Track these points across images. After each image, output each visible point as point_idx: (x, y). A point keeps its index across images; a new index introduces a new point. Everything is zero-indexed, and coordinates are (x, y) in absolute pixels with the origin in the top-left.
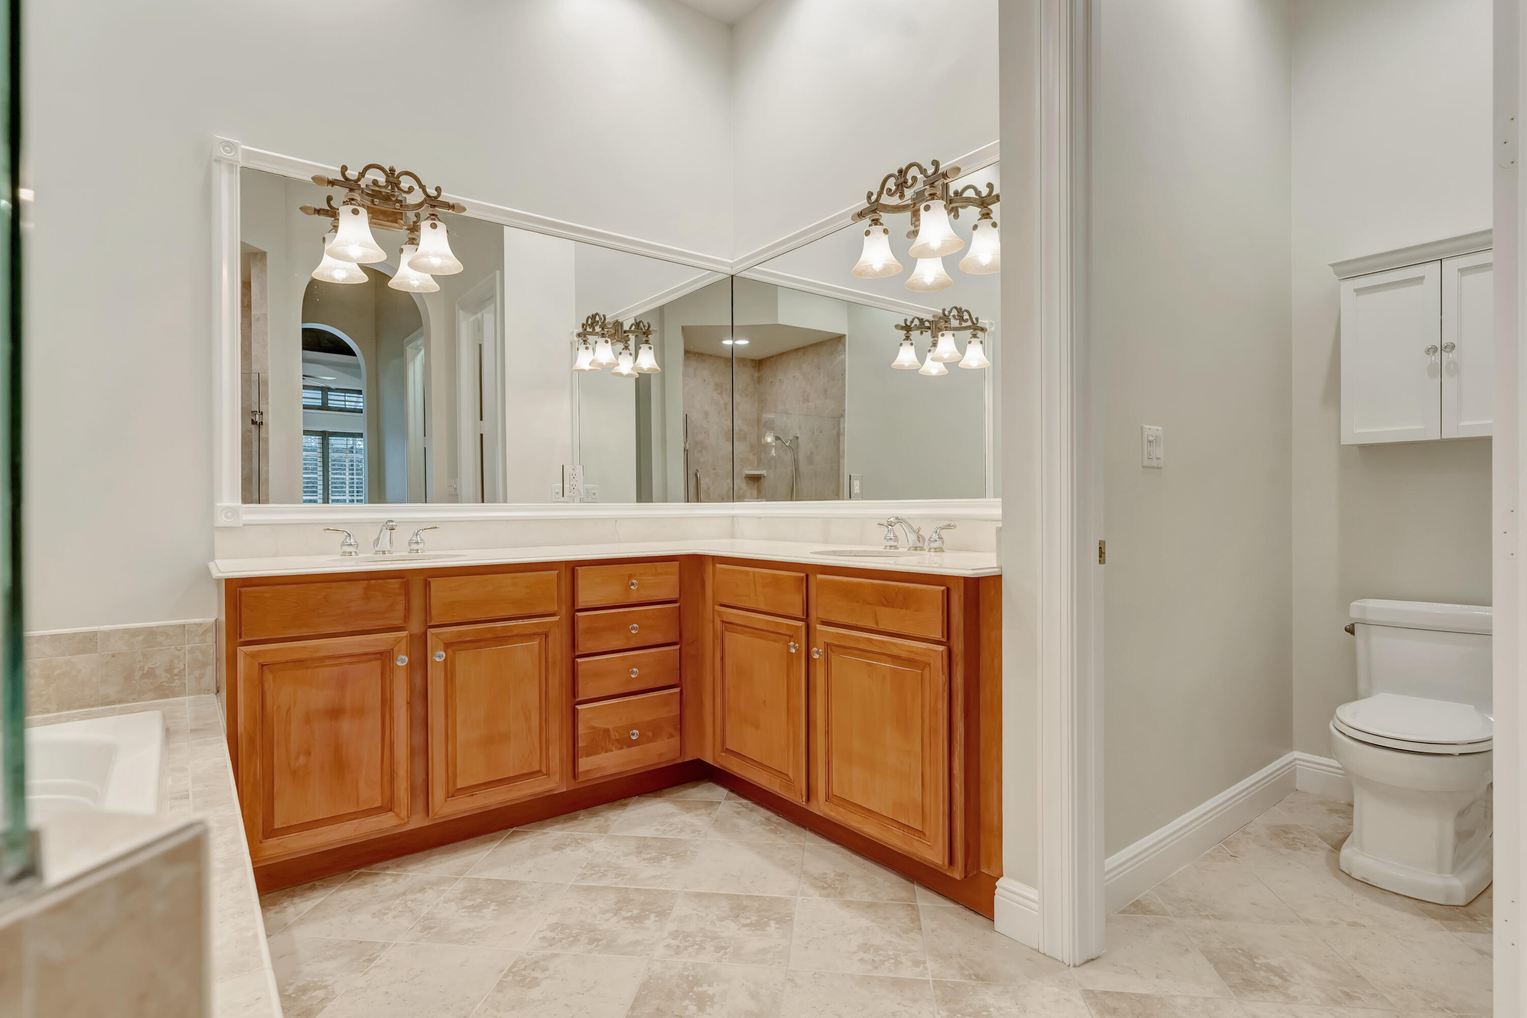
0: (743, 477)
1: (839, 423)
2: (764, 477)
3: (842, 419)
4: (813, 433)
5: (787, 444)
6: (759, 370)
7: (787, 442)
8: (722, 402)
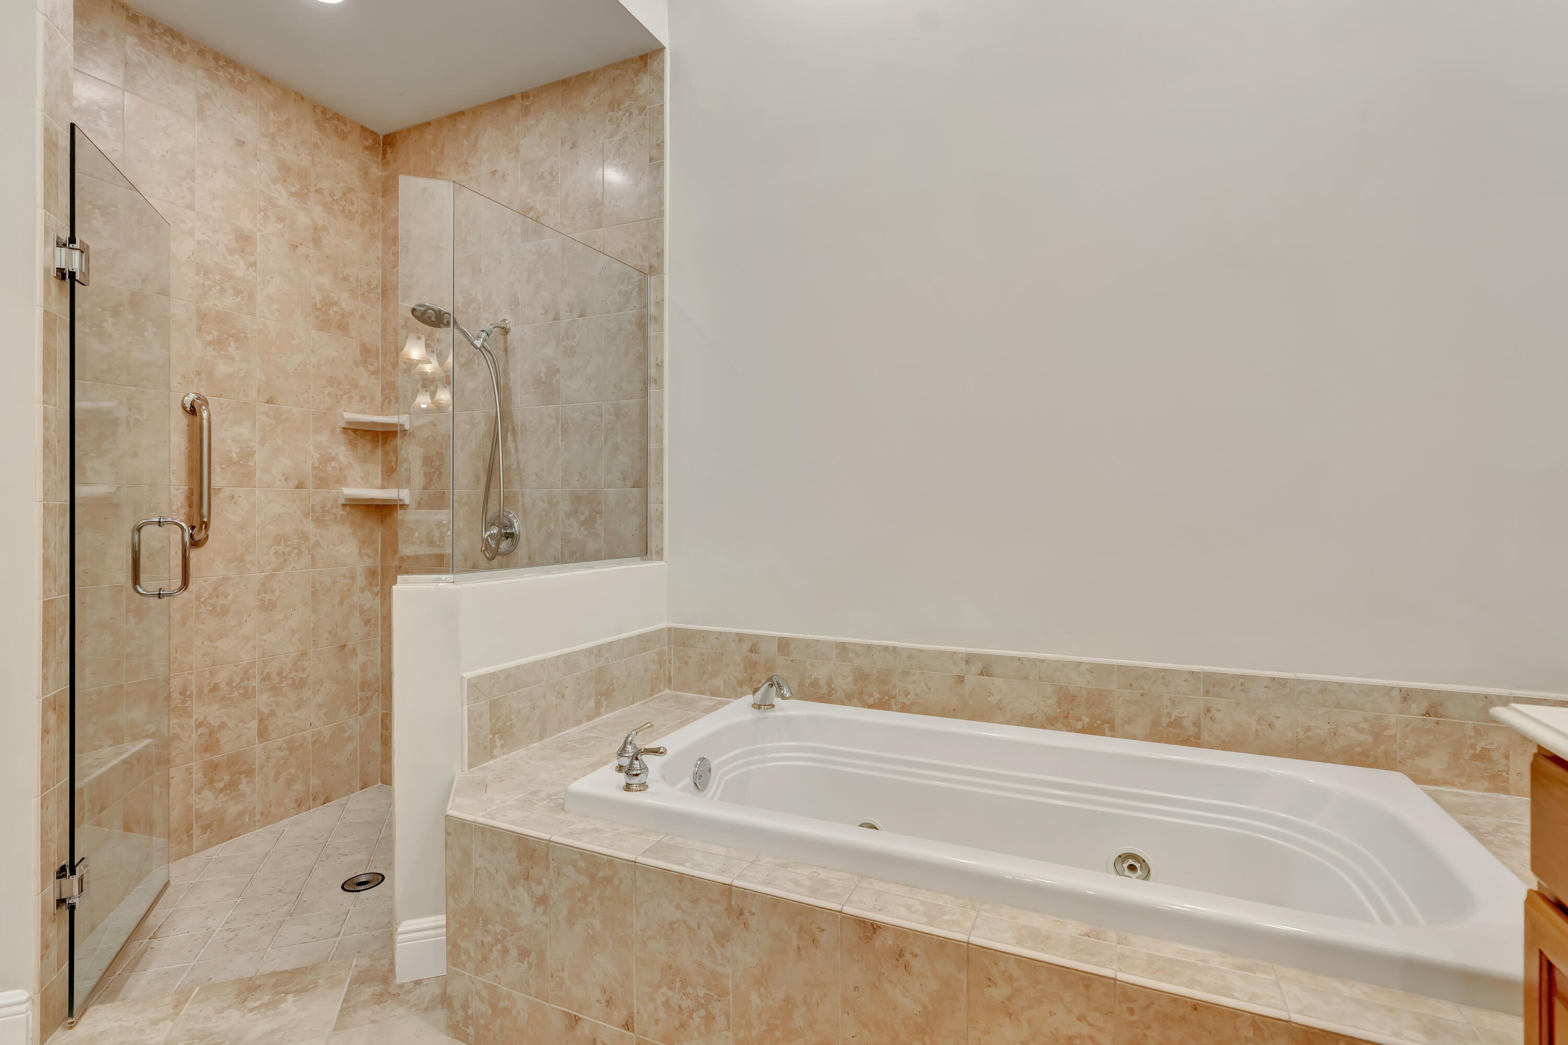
0: (338, 430)
1: (643, 291)
2: (404, 431)
3: (652, 280)
4: (556, 318)
5: (478, 343)
6: (385, 163)
7: (478, 337)
8: (303, 220)
